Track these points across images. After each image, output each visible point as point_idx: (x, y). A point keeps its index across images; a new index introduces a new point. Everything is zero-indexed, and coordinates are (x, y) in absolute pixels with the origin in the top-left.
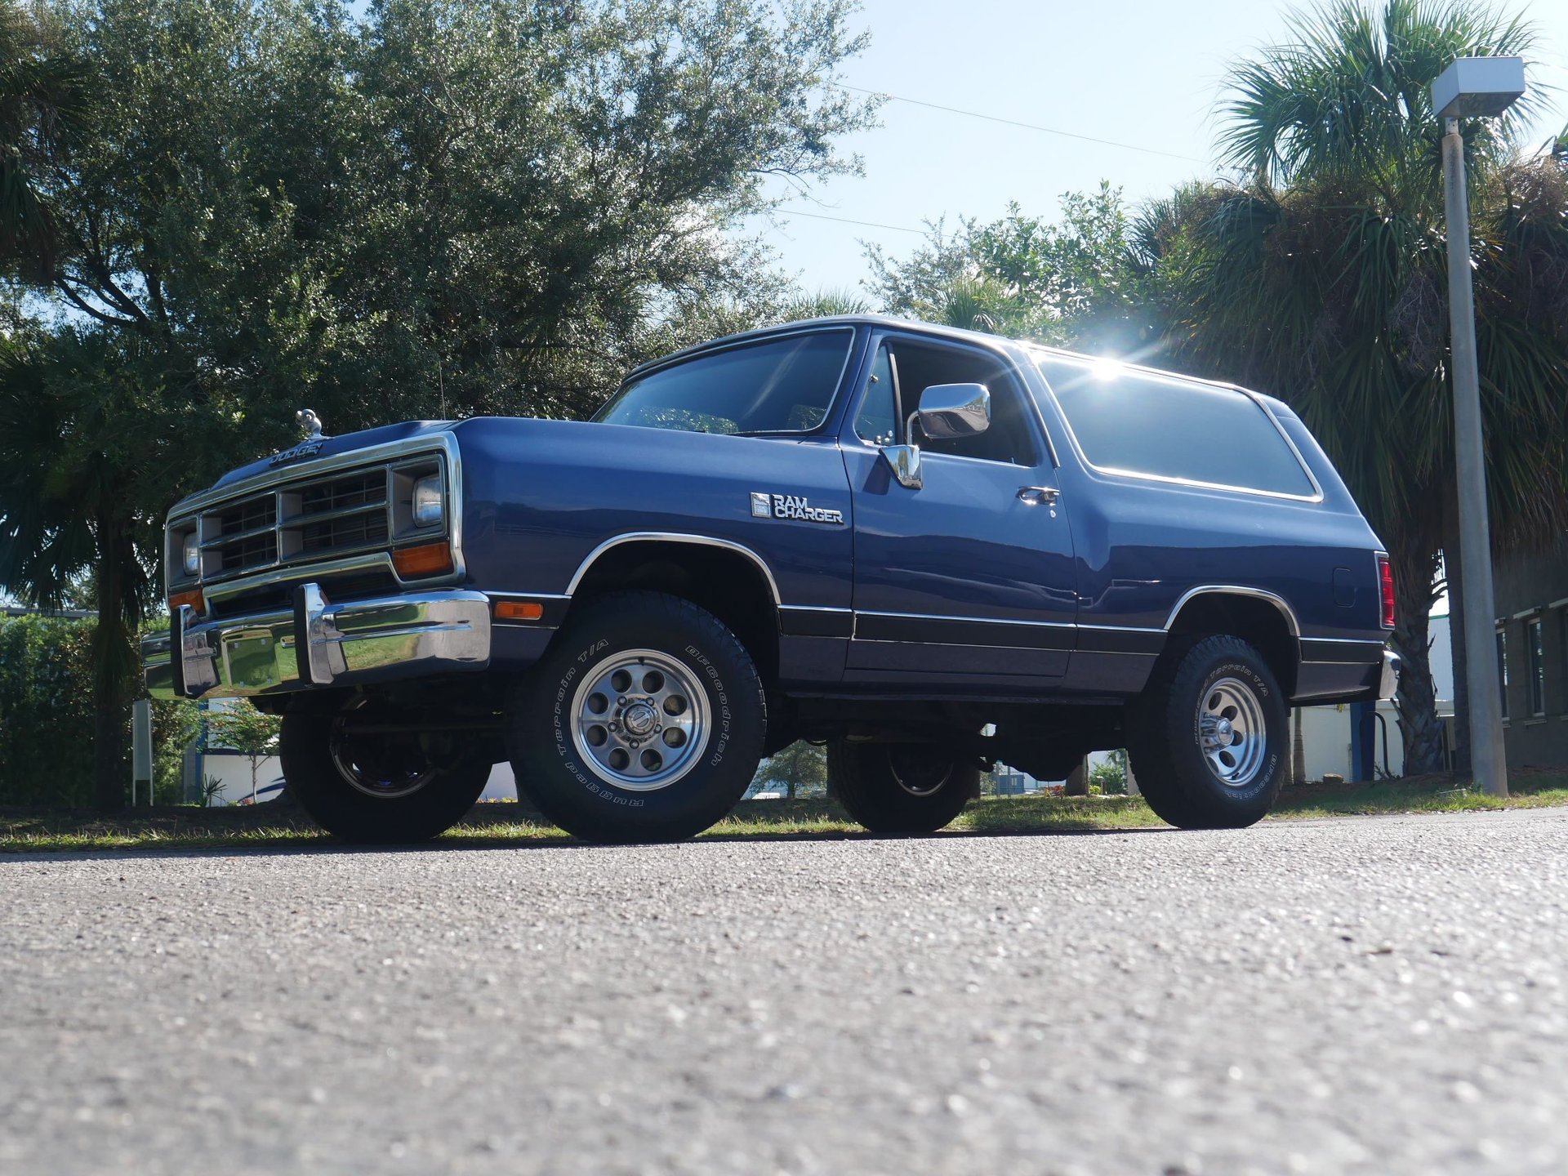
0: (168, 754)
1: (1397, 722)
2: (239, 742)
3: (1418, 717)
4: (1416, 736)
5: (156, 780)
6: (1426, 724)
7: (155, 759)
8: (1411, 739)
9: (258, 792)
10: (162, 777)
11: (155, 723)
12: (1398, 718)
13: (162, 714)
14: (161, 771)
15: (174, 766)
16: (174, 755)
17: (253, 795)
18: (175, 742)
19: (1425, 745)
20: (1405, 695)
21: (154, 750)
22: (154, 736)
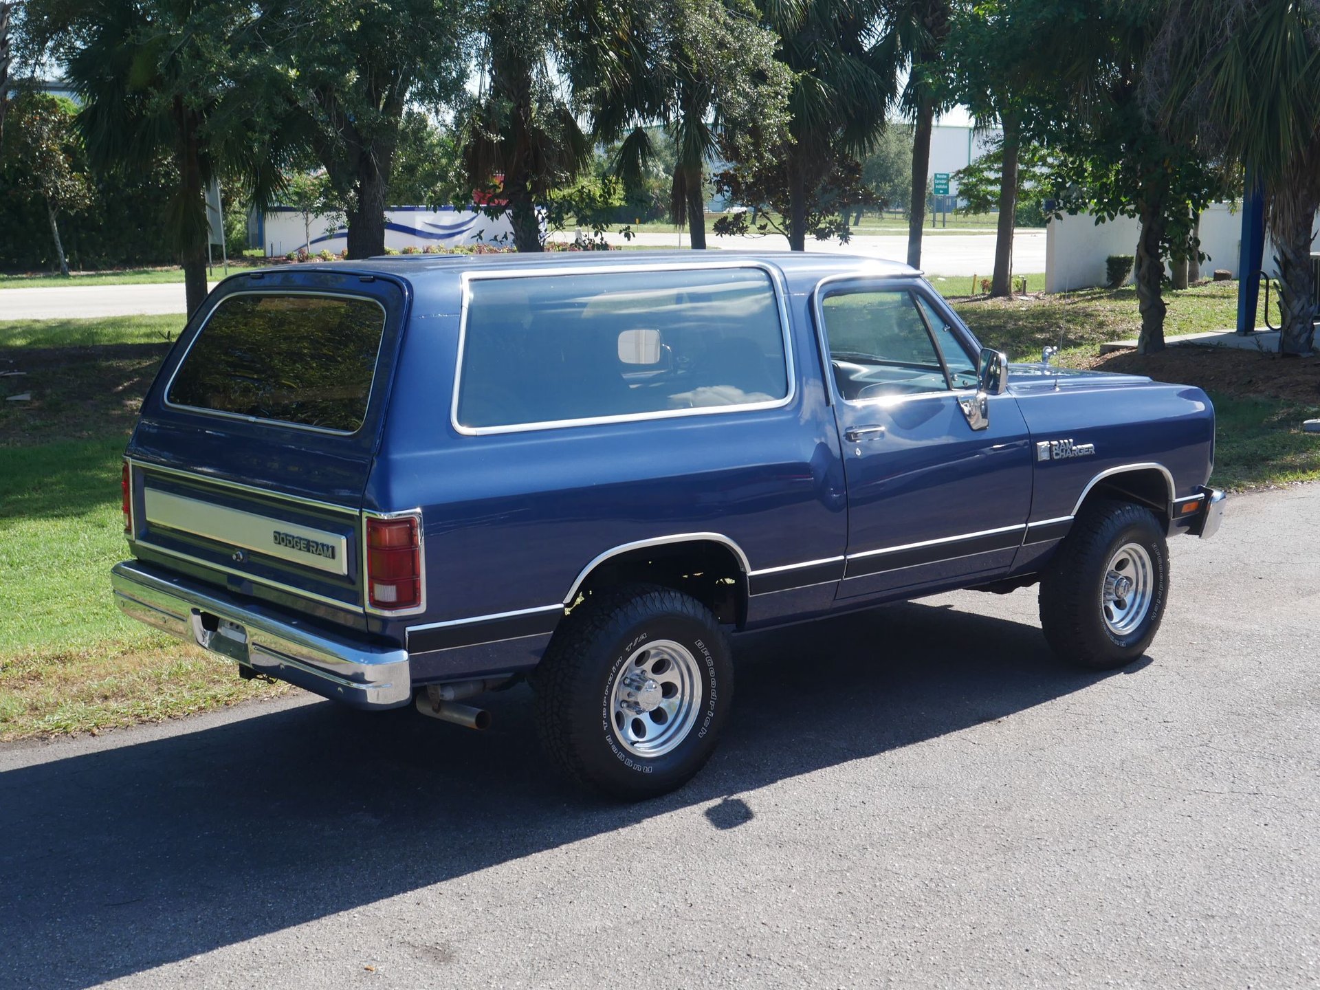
0: (235, 213)
1: (1278, 303)
2: (294, 202)
3: (1296, 301)
4: (1293, 318)
5: (227, 235)
6: (1303, 308)
7: (225, 218)
8: (1288, 320)
9: (312, 242)
10: (231, 233)
11: (222, 191)
12: (1278, 300)
13: (228, 184)
14: (229, 229)
15: (240, 222)
16: (240, 213)
17: (307, 245)
18: (240, 202)
19: (1299, 326)
20: (1287, 281)
21: (224, 210)
22: (223, 201)
